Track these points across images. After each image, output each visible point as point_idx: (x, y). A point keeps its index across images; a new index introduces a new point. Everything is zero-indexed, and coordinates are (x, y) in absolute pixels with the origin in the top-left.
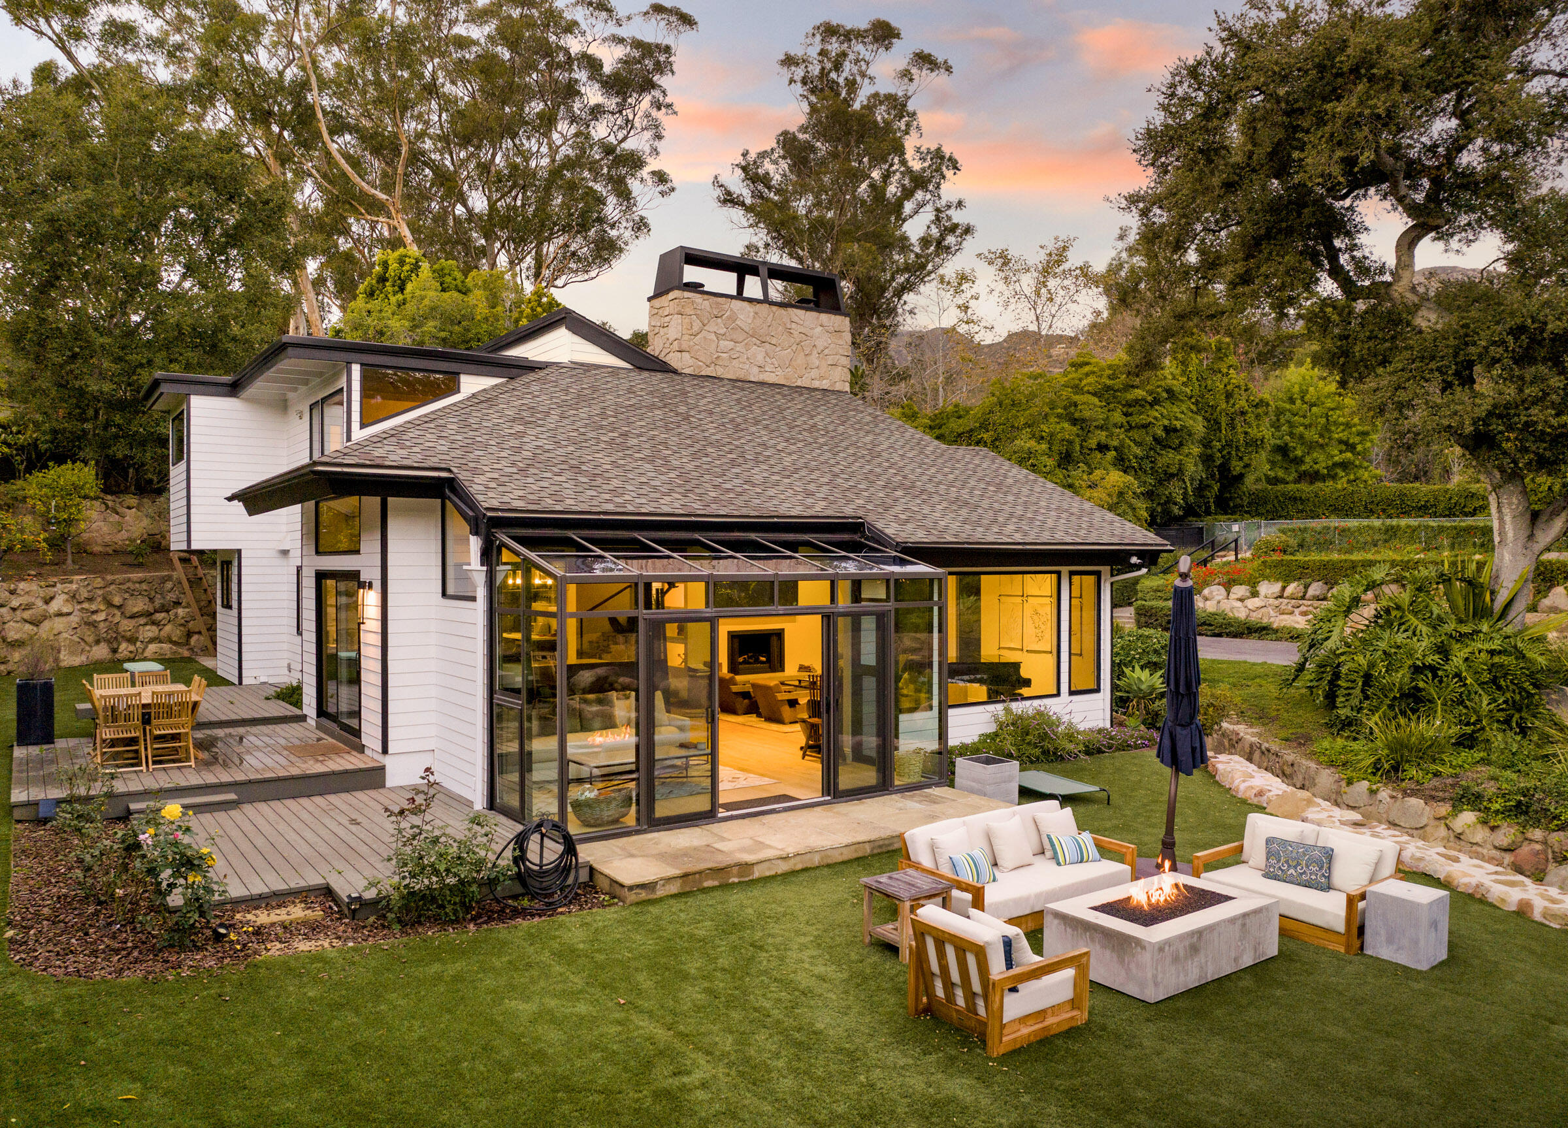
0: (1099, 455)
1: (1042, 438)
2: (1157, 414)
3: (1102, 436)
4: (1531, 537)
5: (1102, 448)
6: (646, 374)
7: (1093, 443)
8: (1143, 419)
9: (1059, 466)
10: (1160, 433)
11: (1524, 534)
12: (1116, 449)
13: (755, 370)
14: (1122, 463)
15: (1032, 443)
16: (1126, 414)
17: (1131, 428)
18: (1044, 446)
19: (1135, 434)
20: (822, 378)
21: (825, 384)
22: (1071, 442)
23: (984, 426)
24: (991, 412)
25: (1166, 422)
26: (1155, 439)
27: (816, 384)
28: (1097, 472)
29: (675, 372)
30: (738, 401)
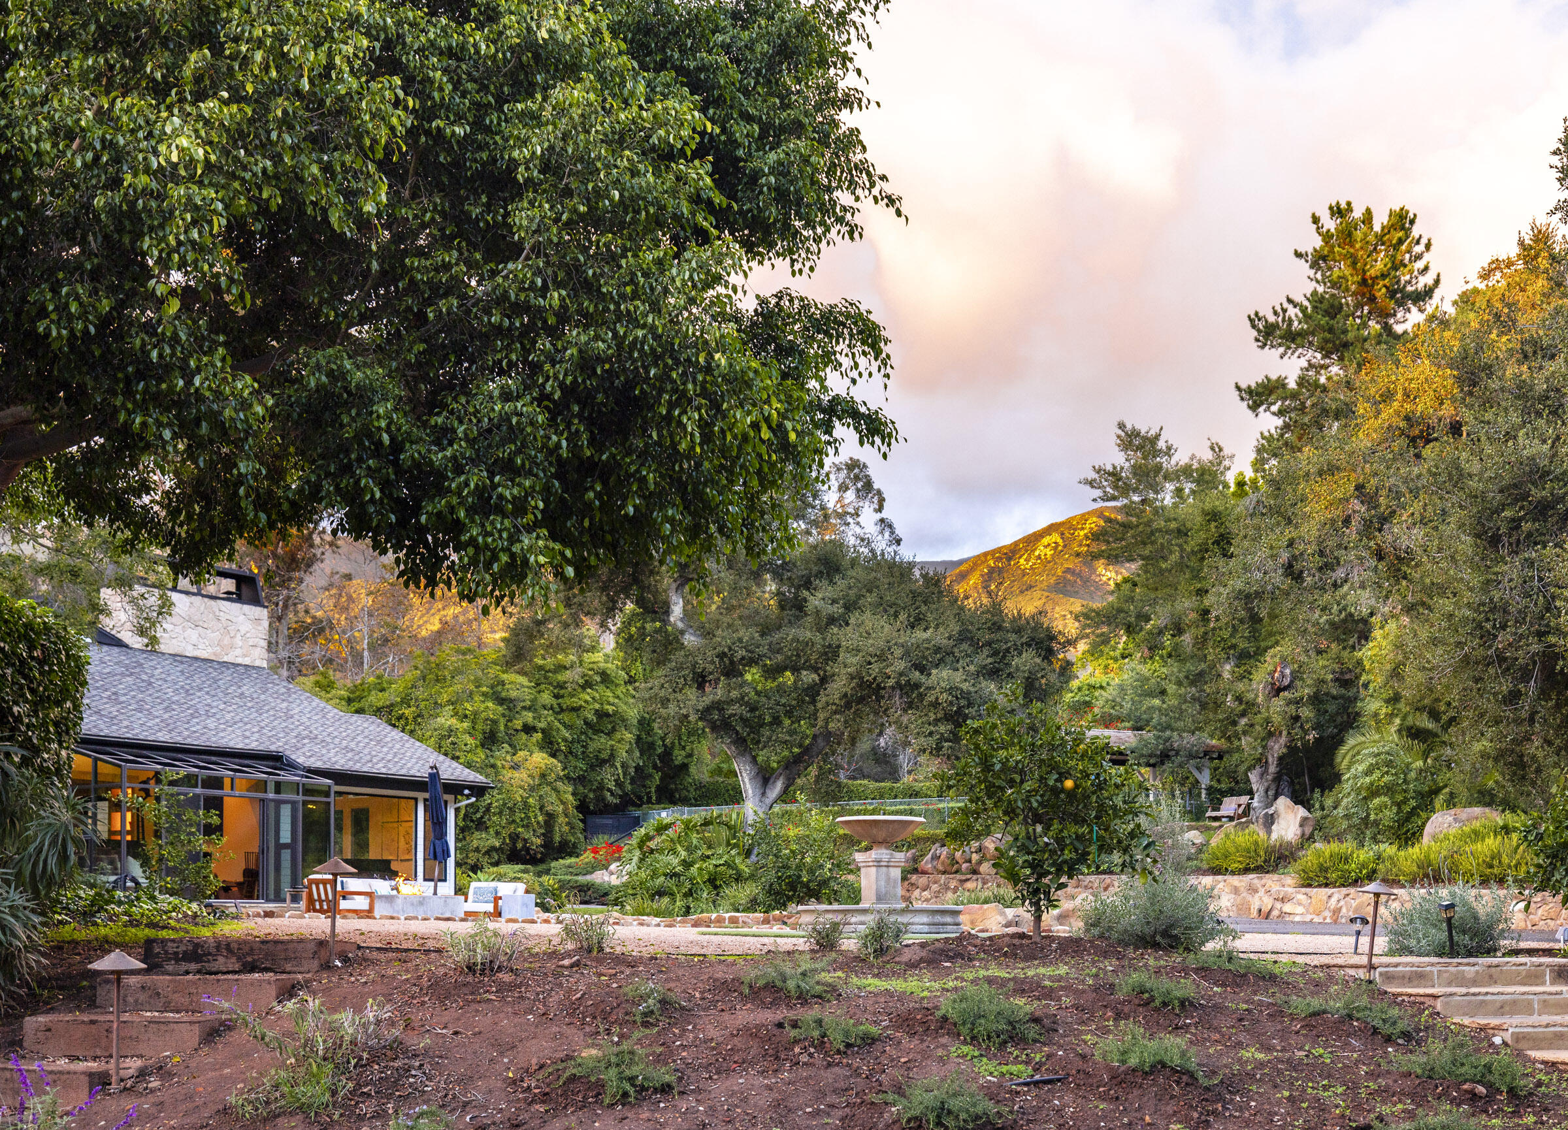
0: (524, 736)
1: (466, 716)
2: (588, 698)
3: (529, 717)
4: (764, 794)
5: (528, 729)
6: (105, 648)
7: (518, 724)
8: (575, 702)
9: (483, 746)
10: (591, 716)
11: (759, 792)
12: (543, 731)
13: (190, 648)
14: (549, 745)
15: (453, 721)
16: (557, 697)
17: (562, 710)
18: (465, 725)
19: (566, 717)
20: (245, 656)
21: (247, 661)
22: (495, 722)
23: (406, 701)
24: (414, 686)
25: (597, 706)
26: (586, 723)
27: (239, 661)
28: (521, 753)
29: (127, 646)
30: (182, 672)
